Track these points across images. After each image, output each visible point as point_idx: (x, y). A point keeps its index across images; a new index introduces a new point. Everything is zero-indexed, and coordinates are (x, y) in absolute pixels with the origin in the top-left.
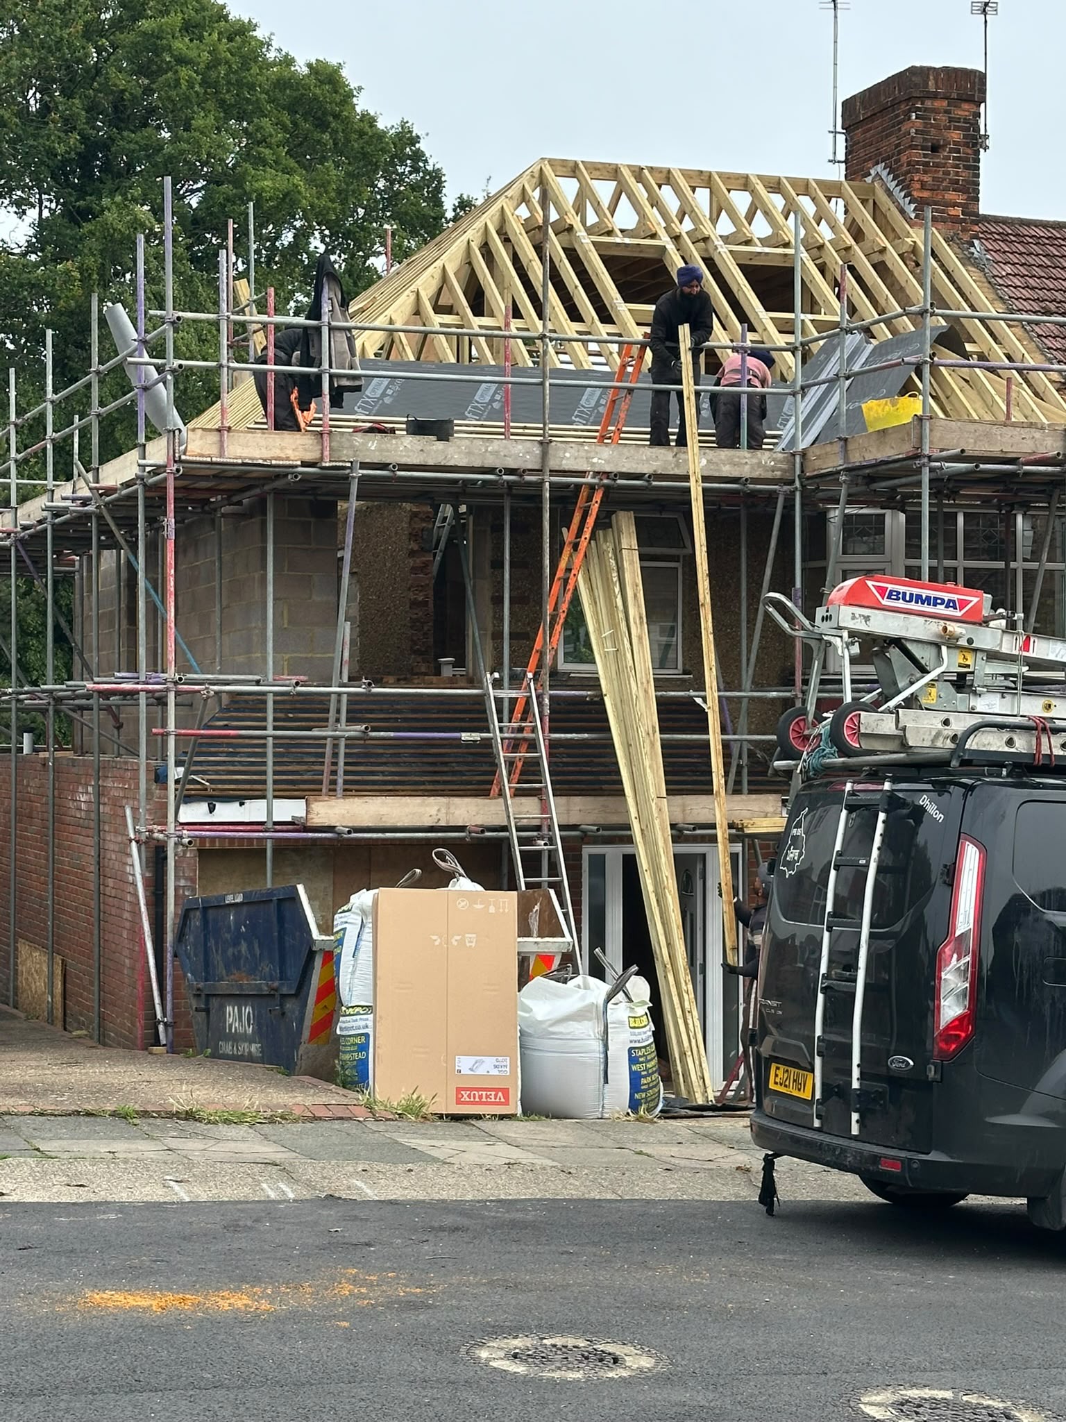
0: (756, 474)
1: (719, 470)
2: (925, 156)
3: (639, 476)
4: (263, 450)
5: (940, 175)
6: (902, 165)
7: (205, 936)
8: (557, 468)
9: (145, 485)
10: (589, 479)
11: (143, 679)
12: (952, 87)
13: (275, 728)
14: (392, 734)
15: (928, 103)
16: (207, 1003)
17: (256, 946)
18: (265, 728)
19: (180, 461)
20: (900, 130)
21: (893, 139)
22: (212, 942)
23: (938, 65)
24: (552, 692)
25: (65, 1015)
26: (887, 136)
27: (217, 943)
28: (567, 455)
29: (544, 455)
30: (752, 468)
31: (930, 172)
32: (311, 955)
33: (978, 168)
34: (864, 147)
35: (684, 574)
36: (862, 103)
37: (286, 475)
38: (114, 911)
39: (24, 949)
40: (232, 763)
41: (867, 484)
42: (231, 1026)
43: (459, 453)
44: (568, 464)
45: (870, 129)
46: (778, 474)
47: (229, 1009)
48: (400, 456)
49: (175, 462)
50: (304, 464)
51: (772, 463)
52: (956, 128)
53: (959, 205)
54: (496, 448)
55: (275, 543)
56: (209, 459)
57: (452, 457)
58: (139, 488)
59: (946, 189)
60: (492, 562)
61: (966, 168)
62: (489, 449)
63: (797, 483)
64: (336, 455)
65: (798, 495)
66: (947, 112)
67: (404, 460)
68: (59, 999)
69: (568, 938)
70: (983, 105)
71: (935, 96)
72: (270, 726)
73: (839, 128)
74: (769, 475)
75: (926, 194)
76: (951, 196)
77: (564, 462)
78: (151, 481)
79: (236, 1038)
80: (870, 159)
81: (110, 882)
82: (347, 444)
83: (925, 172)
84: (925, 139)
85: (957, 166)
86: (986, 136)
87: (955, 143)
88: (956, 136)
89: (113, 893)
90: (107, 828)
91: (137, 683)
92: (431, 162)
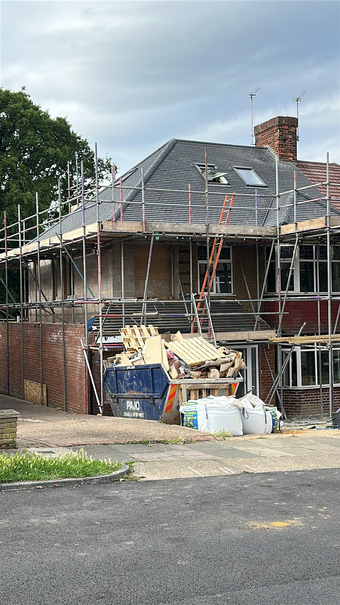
0: (266, 234)
1: (256, 233)
2: (282, 142)
3: (234, 235)
4: (126, 228)
5: (286, 148)
6: (275, 145)
7: (117, 379)
8: (211, 233)
9: (85, 239)
10: (217, 236)
11: (85, 299)
12: (289, 122)
13: (125, 314)
14: (165, 315)
15: (283, 127)
16: (118, 400)
17: (141, 382)
18: (122, 313)
19: (102, 231)
20: (274, 135)
21: (272, 137)
22: (119, 381)
23: (285, 116)
24: (211, 301)
25: (47, 402)
26: (270, 137)
27: (122, 382)
28: (214, 229)
29: (208, 229)
30: (265, 233)
31: (284, 147)
32: (168, 385)
33: (296, 146)
34: (262, 140)
35: (233, 265)
36: (261, 127)
37: (132, 235)
38: (71, 371)
39: (27, 382)
40: (109, 325)
41: (303, 237)
42: (129, 408)
43: (183, 228)
44: (213, 232)
45: (264, 135)
46: (272, 234)
47: (128, 402)
48: (166, 229)
49: (100, 232)
50: (138, 232)
51: (271, 231)
52: (290, 134)
53: (292, 157)
54: (193, 227)
55: (124, 257)
56: (110, 231)
57: (181, 230)
58: (83, 239)
59: (288, 152)
60: (179, 262)
61: (293, 146)
62: (191, 227)
63: (278, 237)
64: (147, 229)
65: (278, 240)
66: (288, 130)
67: (167, 231)
68: (45, 398)
69: (242, 378)
70: (297, 128)
71: (284, 125)
72: (123, 312)
73: (253, 135)
74: (270, 234)
75: (283, 154)
76: (289, 154)
77: (213, 231)
78: (88, 238)
79: (132, 411)
80: (264, 143)
81: (69, 362)
82: (150, 226)
83: (282, 147)
84: (282, 138)
85: (291, 146)
86: (298, 137)
87: (290, 139)
88: (290, 137)
89: (71, 365)
90: (67, 345)
91: (84, 301)
92: (91, 149)
